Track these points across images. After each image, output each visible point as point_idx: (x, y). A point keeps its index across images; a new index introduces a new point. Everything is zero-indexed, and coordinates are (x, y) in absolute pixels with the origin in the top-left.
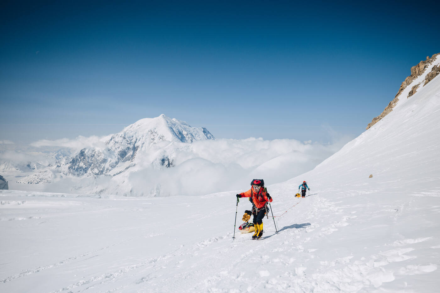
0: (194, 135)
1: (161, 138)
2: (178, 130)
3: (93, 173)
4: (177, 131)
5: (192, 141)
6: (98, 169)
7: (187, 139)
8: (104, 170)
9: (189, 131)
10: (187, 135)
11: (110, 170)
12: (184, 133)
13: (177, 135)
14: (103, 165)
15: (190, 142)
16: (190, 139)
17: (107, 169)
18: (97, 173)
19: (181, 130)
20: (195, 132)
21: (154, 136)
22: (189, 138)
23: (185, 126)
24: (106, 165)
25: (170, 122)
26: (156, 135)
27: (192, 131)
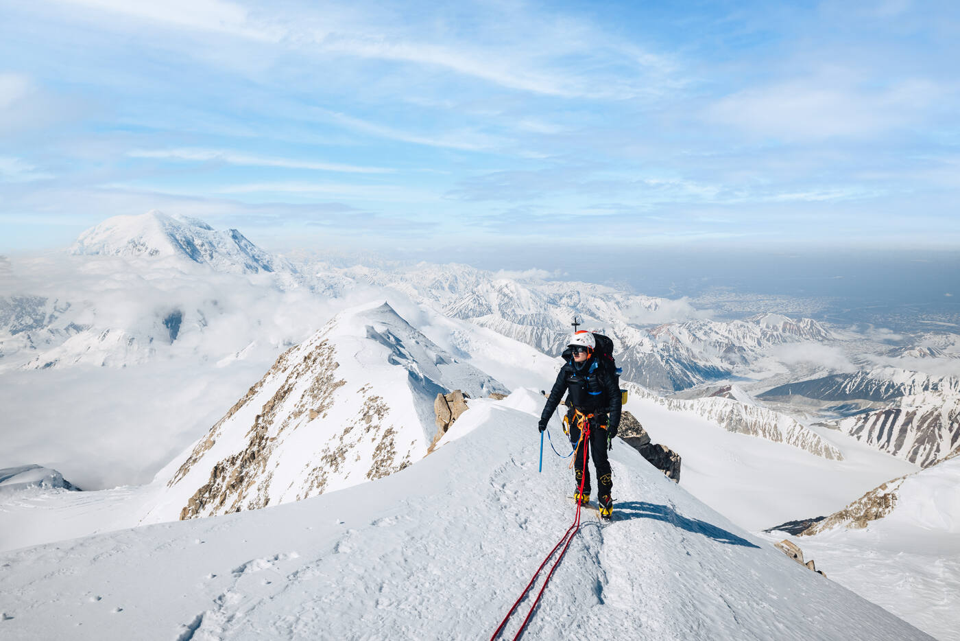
0: (216, 245)
1: (155, 252)
2: (185, 238)
3: (21, 324)
4: (183, 239)
5: (212, 257)
6: (32, 318)
7: (203, 253)
8: (44, 317)
9: (207, 238)
10: (202, 245)
11: (56, 318)
12: (197, 242)
13: (184, 247)
14: (41, 309)
15: (209, 257)
16: (209, 252)
17: (52, 316)
18: (29, 324)
19: (191, 238)
20: (217, 239)
21: (139, 250)
22: (206, 251)
23: (198, 228)
24: (48, 309)
25: (170, 225)
26: (144, 248)
27: (211, 238)
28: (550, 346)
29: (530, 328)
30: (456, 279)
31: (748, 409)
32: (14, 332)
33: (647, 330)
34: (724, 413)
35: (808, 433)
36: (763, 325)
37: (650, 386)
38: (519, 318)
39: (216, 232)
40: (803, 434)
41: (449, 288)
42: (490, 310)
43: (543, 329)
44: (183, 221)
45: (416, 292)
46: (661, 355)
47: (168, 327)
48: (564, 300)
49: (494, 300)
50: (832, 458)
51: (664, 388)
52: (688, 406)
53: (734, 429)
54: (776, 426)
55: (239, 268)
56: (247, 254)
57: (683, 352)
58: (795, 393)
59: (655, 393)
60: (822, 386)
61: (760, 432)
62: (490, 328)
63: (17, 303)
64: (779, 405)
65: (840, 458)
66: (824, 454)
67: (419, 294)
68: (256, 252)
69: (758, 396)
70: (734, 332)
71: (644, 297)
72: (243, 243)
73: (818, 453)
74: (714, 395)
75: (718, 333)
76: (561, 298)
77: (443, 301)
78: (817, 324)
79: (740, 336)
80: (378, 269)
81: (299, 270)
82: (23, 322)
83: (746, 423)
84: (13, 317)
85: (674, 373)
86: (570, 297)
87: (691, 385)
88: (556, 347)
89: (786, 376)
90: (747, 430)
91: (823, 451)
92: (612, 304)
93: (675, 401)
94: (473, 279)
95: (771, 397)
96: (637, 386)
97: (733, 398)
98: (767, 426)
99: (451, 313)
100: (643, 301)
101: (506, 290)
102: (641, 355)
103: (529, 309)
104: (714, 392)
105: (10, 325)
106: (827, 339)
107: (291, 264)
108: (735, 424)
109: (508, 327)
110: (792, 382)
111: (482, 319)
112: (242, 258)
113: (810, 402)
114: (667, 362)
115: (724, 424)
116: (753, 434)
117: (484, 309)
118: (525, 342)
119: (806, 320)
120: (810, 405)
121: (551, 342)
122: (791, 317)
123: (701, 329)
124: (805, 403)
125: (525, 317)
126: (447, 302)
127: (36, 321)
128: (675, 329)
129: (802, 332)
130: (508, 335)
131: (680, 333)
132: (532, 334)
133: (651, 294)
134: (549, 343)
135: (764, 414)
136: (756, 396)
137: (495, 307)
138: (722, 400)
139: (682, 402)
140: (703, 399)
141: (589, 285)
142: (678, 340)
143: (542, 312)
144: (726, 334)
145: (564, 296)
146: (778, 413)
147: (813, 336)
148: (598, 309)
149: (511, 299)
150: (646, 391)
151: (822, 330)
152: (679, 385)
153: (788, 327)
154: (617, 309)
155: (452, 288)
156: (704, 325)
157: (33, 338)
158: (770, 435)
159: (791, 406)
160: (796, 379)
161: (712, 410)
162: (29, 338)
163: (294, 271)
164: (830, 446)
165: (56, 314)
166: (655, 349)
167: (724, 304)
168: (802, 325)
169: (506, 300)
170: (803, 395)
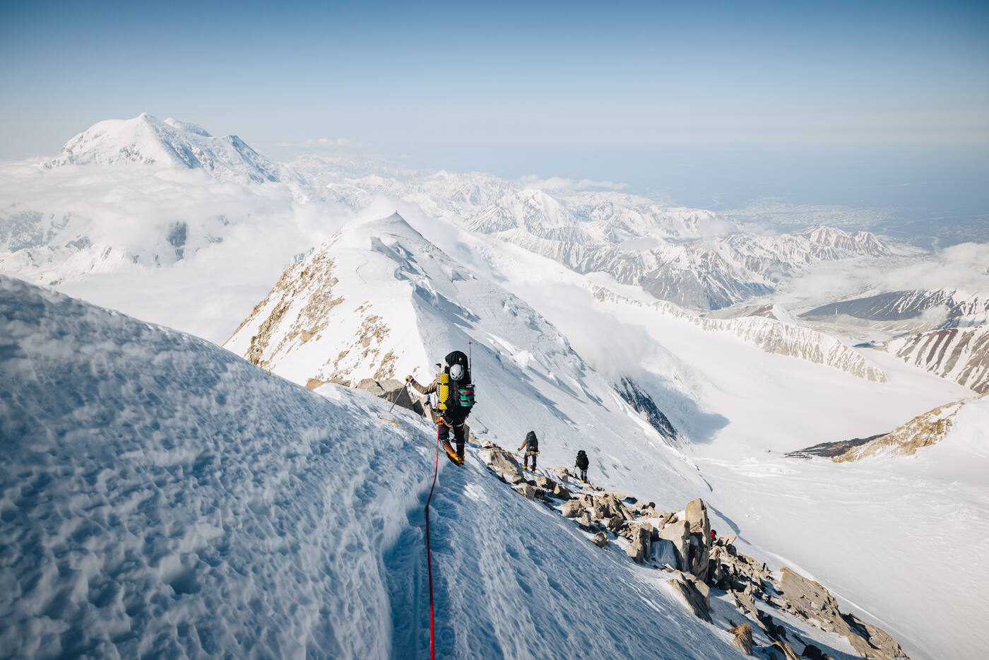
0: (216, 154)
1: (150, 162)
2: (182, 145)
4: (180, 147)
5: (212, 166)
6: (29, 234)
7: (202, 162)
8: (42, 234)
9: (205, 146)
11: (55, 235)
12: (196, 150)
13: (181, 155)
14: (38, 225)
15: (209, 167)
16: (208, 161)
17: (50, 233)
18: (28, 241)
19: (188, 145)
20: (216, 147)
21: (133, 160)
22: (205, 160)
23: (195, 134)
24: (45, 225)
25: (164, 130)
26: (138, 158)
27: (210, 146)
28: (579, 263)
29: (558, 243)
30: (478, 190)
31: (789, 329)
32: (14, 250)
33: (685, 245)
34: (763, 333)
35: (852, 354)
36: (814, 239)
37: (685, 305)
38: (547, 232)
39: (215, 139)
40: (846, 355)
41: (471, 200)
42: (515, 224)
43: (572, 244)
44: (177, 126)
45: (434, 204)
46: (699, 272)
47: (172, 244)
48: (596, 213)
49: (519, 212)
50: (874, 380)
51: (699, 307)
52: (725, 326)
53: (772, 350)
54: (817, 347)
55: (242, 179)
56: (250, 163)
57: (723, 268)
58: (841, 312)
59: (689, 312)
60: (872, 305)
61: (800, 353)
62: (514, 243)
63: (12, 219)
64: (823, 325)
65: (883, 380)
66: (867, 375)
67: (439, 207)
68: (260, 161)
69: (801, 316)
70: (781, 246)
71: (683, 209)
72: (245, 151)
73: (860, 374)
74: (753, 314)
75: (763, 249)
76: (592, 211)
77: (464, 215)
78: (875, 238)
79: (787, 252)
80: (393, 179)
81: (308, 180)
82: (21, 239)
83: (786, 344)
84: (10, 234)
85: (711, 292)
86: (603, 208)
87: (729, 303)
88: (585, 263)
89: (834, 295)
90: (786, 350)
91: (866, 372)
92: (648, 216)
93: (711, 320)
94: (497, 189)
95: (815, 317)
96: (671, 305)
97: (774, 318)
98: (808, 347)
99: (473, 227)
100: (682, 213)
101: (532, 202)
102: (677, 272)
103: (558, 222)
104: (753, 311)
106: (884, 255)
107: (299, 175)
108: (774, 345)
109: (534, 242)
110: (839, 301)
111: (506, 234)
112: (244, 168)
113: (857, 321)
114: (705, 279)
115: (762, 345)
116: (792, 355)
117: (509, 222)
118: (553, 258)
119: (863, 233)
120: (857, 325)
121: (581, 258)
122: (846, 229)
123: (744, 243)
124: (852, 323)
125: (552, 231)
126: (467, 215)
128: (716, 243)
129: (857, 247)
130: (534, 250)
131: (721, 249)
132: (559, 249)
133: (691, 205)
134: (578, 259)
135: (806, 334)
136: (799, 316)
137: (520, 221)
138: (761, 320)
139: (719, 321)
140: (741, 319)
141: (624, 196)
142: (718, 255)
143: (571, 225)
144: (772, 249)
145: (595, 208)
146: (822, 334)
147: (869, 251)
148: (633, 222)
149: (538, 211)
150: (681, 310)
151: (879, 244)
152: (716, 303)
153: (842, 241)
154: (653, 221)
155: (474, 200)
156: (748, 239)
157: (34, 256)
158: (810, 357)
159: (836, 326)
160: (845, 297)
161: (750, 330)
162: (30, 255)
163: (303, 182)
164: (874, 368)
166: (693, 266)
167: (772, 216)
168: (857, 239)
169: (532, 212)
170: (851, 315)
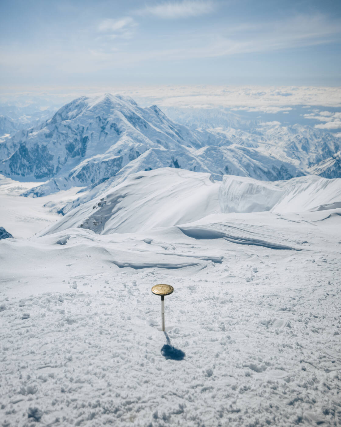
1: (113, 126)
3: (41, 172)
6: (46, 168)
8: (53, 168)
11: (61, 169)
14: (51, 162)
21: (103, 123)
63: (36, 158)
82: (42, 171)
84: (35, 167)
105: (34, 172)
127: (49, 170)
165: (60, 166)
